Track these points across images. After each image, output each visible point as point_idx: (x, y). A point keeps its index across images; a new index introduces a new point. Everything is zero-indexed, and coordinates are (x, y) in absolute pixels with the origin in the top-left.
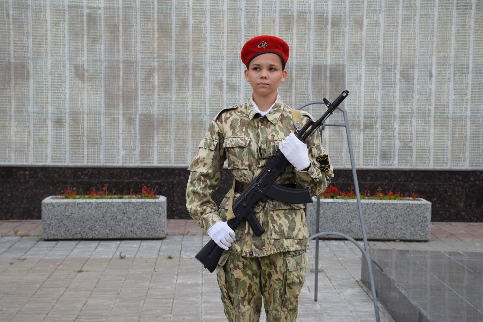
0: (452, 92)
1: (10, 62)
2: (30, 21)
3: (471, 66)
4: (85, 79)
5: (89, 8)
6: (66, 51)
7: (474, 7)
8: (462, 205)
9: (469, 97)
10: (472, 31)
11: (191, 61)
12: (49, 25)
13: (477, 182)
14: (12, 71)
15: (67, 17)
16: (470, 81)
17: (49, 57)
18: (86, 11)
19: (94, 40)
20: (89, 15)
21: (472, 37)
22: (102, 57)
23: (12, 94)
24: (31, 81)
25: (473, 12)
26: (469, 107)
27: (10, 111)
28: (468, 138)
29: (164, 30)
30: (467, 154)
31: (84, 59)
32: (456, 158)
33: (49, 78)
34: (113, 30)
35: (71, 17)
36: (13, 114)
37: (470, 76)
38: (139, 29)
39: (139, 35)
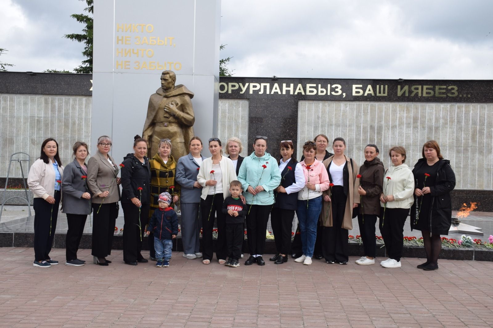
1: (7, 138)
2: (15, 122)
4: (35, 144)
5: (37, 117)
6: (28, 133)
11: (77, 137)
12: (22, 124)
14: (8, 141)
15: (29, 121)
17: (22, 136)
18: (36, 118)
19: (39, 129)
20: (38, 120)
22: (42, 136)
23: (7, 150)
24: (15, 145)
27: (6, 157)
29: (66, 125)
31: (35, 137)
33: (21, 144)
34: (46, 125)
35: (31, 121)
36: (7, 158)
38: (56, 125)
39: (56, 127)
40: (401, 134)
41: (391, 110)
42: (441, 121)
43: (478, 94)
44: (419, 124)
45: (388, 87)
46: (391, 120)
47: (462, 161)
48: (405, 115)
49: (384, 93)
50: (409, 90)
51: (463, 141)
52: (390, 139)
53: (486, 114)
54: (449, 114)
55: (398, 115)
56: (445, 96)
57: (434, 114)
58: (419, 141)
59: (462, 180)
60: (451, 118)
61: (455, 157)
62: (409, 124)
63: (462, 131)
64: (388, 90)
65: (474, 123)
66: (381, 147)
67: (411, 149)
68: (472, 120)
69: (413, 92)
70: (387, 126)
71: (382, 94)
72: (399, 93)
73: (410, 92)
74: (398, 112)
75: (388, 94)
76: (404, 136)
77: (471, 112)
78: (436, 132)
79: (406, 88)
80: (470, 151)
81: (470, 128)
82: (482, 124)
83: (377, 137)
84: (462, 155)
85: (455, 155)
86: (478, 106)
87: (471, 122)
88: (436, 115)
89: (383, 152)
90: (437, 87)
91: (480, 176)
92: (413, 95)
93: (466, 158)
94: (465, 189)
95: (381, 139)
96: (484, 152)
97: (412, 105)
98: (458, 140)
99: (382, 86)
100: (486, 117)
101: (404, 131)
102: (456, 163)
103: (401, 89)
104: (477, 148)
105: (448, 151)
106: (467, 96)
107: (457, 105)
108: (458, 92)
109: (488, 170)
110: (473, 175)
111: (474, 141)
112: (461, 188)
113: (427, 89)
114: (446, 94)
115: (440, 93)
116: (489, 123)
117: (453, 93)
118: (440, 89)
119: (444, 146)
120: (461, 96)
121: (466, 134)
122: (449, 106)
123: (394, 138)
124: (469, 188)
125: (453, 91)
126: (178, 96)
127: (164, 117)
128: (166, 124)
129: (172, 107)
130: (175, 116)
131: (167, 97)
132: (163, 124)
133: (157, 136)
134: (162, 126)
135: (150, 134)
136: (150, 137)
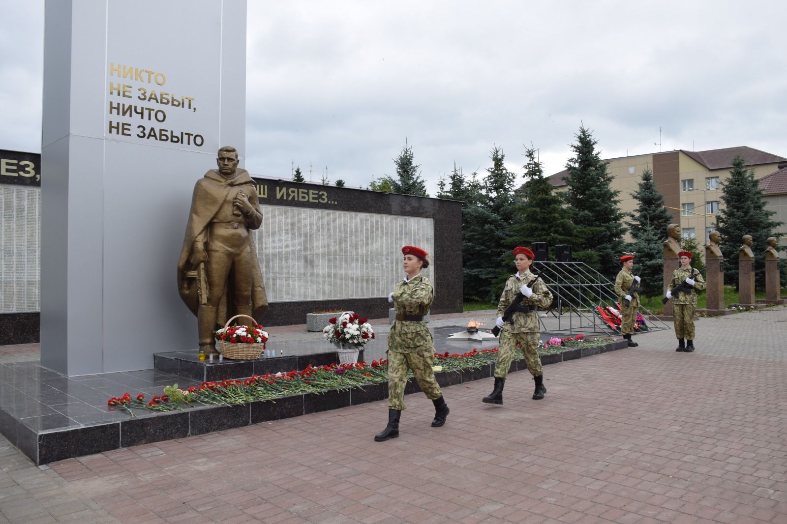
0: (3, 266)
3: (15, 251)
7: (15, 217)
8: (12, 334)
9: (14, 269)
10: (15, 231)
13: (21, 320)
16: (15, 260)
21: (14, 234)
25: (14, 220)
26: (15, 275)
28: (15, 293)
30: (14, 303)
32: (7, 306)
37: (15, 257)
40: (280, 241)
41: (270, 213)
42: (315, 228)
43: (342, 202)
44: (296, 230)
45: (268, 188)
46: (270, 225)
47: (332, 270)
48: (283, 220)
50: (287, 193)
51: (333, 249)
52: (271, 247)
53: (348, 222)
54: (320, 220)
55: (277, 219)
56: (317, 201)
57: (308, 221)
58: (297, 250)
59: (333, 289)
60: (322, 225)
61: (327, 266)
62: (287, 230)
63: (331, 239)
64: (268, 191)
65: (340, 232)
66: (263, 256)
67: (290, 258)
68: (339, 228)
69: (290, 195)
70: (268, 232)
71: (262, 196)
72: (278, 196)
73: (288, 195)
74: (277, 217)
75: (267, 196)
76: (284, 243)
77: (338, 219)
78: (310, 239)
79: (284, 190)
80: (338, 259)
81: (337, 236)
82: (346, 232)
83: (259, 245)
84: (332, 264)
85: (327, 264)
86: (343, 213)
87: (337, 230)
88: (310, 221)
89: (264, 263)
90: (311, 192)
91: (346, 285)
92: (290, 198)
93: (335, 267)
95: (262, 247)
96: (349, 260)
97: (289, 209)
98: (328, 248)
99: (262, 186)
100: (348, 225)
101: (283, 238)
102: (328, 272)
103: (280, 191)
104: (343, 256)
105: (321, 260)
106: (334, 203)
107: (327, 211)
108: (328, 198)
109: (352, 279)
110: (341, 284)
111: (341, 249)
112: (333, 298)
113: (303, 193)
114: (318, 200)
115: (313, 198)
116: (351, 232)
117: (324, 199)
118: (313, 194)
119: (318, 254)
120: (329, 202)
121: (334, 242)
122: (320, 213)
123: (274, 246)
124: (339, 297)
125: (323, 197)
126: (244, 185)
127: (234, 215)
128: (236, 225)
129: (246, 199)
130: (249, 214)
131: (232, 185)
132: (231, 224)
133: (222, 243)
134: (230, 227)
135: (205, 240)
136: (206, 244)
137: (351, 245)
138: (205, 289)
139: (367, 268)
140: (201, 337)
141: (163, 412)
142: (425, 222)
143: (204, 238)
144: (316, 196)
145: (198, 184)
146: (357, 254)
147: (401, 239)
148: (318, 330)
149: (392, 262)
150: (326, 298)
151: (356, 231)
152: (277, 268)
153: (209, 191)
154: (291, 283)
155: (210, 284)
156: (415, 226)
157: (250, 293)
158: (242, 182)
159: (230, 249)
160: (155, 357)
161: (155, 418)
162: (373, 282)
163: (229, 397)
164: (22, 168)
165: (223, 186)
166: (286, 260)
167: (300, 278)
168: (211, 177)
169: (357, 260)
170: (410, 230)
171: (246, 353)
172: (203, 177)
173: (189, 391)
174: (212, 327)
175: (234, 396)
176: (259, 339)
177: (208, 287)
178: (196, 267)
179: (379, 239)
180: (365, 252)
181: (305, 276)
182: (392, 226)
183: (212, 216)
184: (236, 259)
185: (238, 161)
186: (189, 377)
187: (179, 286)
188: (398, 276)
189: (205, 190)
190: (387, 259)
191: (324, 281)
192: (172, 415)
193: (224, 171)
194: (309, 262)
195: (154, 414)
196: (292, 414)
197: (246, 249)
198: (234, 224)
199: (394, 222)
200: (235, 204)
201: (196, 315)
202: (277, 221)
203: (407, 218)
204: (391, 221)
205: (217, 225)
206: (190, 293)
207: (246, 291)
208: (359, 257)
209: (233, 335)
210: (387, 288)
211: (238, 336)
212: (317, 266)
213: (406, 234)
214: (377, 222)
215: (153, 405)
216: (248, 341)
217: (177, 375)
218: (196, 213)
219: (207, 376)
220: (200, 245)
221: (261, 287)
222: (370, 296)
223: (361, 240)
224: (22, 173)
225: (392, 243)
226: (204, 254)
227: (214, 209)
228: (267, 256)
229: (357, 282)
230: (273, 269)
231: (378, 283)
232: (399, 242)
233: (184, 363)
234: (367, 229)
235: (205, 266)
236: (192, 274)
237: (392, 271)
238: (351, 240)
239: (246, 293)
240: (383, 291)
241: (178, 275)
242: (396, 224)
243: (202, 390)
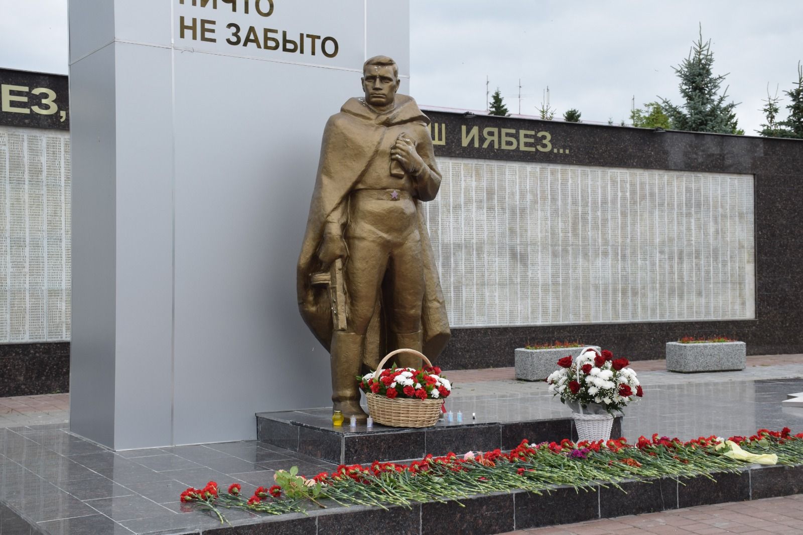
0: (9, 265)
3: (27, 240)
7: (27, 182)
8: (22, 378)
9: (27, 270)
10: (27, 206)
13: (37, 355)
16: (27, 254)
21: (27, 211)
25: (26, 187)
26: (27, 279)
28: (27, 311)
30: (27, 327)
32: (16, 331)
37: (27, 249)
40: (468, 221)
41: (451, 173)
42: (529, 197)
43: (579, 149)
44: (496, 201)
45: (446, 129)
46: (451, 194)
47: (560, 271)
48: (474, 184)
49: (440, 139)
50: (479, 136)
51: (561, 235)
52: (452, 231)
53: (589, 186)
54: (539, 183)
55: (463, 183)
56: (533, 149)
57: (518, 184)
58: (497, 236)
59: (561, 306)
60: (543, 192)
61: (550, 265)
62: (481, 201)
63: (558, 217)
64: (446, 133)
65: (575, 203)
66: (438, 247)
67: (486, 250)
68: (572, 196)
69: (486, 139)
70: (446, 205)
71: (436, 142)
72: (465, 142)
73: (482, 140)
74: (463, 179)
75: (446, 142)
76: (474, 225)
77: (570, 181)
78: (521, 217)
79: (475, 130)
80: (570, 253)
81: (569, 211)
82: (585, 205)
83: (432, 228)
84: (561, 261)
85: (550, 261)
86: (579, 170)
87: (570, 200)
88: (520, 186)
89: (441, 258)
90: (522, 133)
91: (586, 298)
92: (485, 145)
93: (566, 265)
94: (566, 323)
96: (590, 254)
97: (484, 164)
98: (553, 234)
99: (436, 125)
100: (590, 191)
101: (474, 215)
102: (553, 276)
103: (468, 132)
104: (580, 247)
105: (540, 253)
106: (564, 152)
107: (550, 167)
108: (552, 144)
109: (596, 287)
110: (577, 297)
111: (575, 235)
112: (561, 322)
113: (507, 135)
114: (535, 147)
115: (526, 144)
116: (595, 202)
117: (545, 146)
118: (526, 136)
119: (534, 244)
120: (555, 151)
121: (565, 222)
122: (538, 170)
123: (457, 229)
124: (571, 320)
125: (544, 142)
126: (409, 124)
127: (392, 175)
128: (395, 193)
129: (412, 149)
130: (417, 174)
131: (388, 124)
132: (387, 192)
133: (372, 225)
134: (385, 197)
135: (343, 220)
136: (345, 227)
137: (595, 227)
138: (344, 304)
139: (624, 269)
140: (336, 386)
141: (273, 516)
142: (736, 182)
143: (342, 215)
144: (532, 140)
145: (331, 124)
146: (606, 243)
147: (689, 215)
148: (535, 378)
149: (671, 258)
150: (550, 322)
151: (604, 202)
152: (462, 267)
153: (350, 136)
154: (487, 294)
155: (352, 295)
156: (716, 190)
157: (419, 312)
158: (404, 119)
159: (385, 235)
160: (258, 419)
161: (258, 525)
162: (635, 293)
163: (384, 492)
164: (36, 100)
165: (372, 126)
166: (478, 254)
167: (502, 285)
168: (353, 111)
169: (605, 254)
170: (707, 198)
171: (412, 415)
172: (339, 111)
173: (316, 480)
174: (354, 369)
175: (393, 491)
176: (435, 393)
177: (349, 301)
178: (328, 267)
179: (646, 215)
180: (620, 240)
181: (512, 282)
182: (672, 191)
183: (354, 179)
184: (397, 252)
185: (398, 82)
186: (315, 455)
187: (299, 298)
188: (683, 283)
189: (342, 133)
190: (661, 252)
191: (545, 290)
192: (288, 522)
193: (374, 99)
194: (519, 257)
195: (258, 519)
196: (494, 528)
197: (412, 235)
198: (392, 192)
199: (675, 183)
200: (394, 157)
201: (328, 348)
202: (463, 186)
203: (700, 175)
204: (670, 183)
205: (364, 193)
206: (317, 310)
207: (413, 307)
208: (609, 248)
209: (390, 383)
210: (661, 304)
211: (399, 386)
212: (533, 265)
213: (698, 205)
214: (642, 184)
215: (256, 503)
216: (417, 395)
217: (296, 451)
218: (328, 174)
219: (346, 454)
220: (335, 229)
221: (439, 302)
222: (629, 319)
223: (614, 218)
224: (36, 109)
225: (671, 222)
226: (342, 244)
227: (359, 167)
228: (446, 247)
229: (605, 294)
230: (456, 270)
231: (644, 295)
232: (684, 220)
233: (306, 430)
234: (624, 198)
235: (343, 264)
236: (322, 278)
237: (672, 273)
238: (595, 218)
239: (412, 312)
240: (653, 310)
241: (298, 279)
242: (678, 187)
243: (338, 478)
